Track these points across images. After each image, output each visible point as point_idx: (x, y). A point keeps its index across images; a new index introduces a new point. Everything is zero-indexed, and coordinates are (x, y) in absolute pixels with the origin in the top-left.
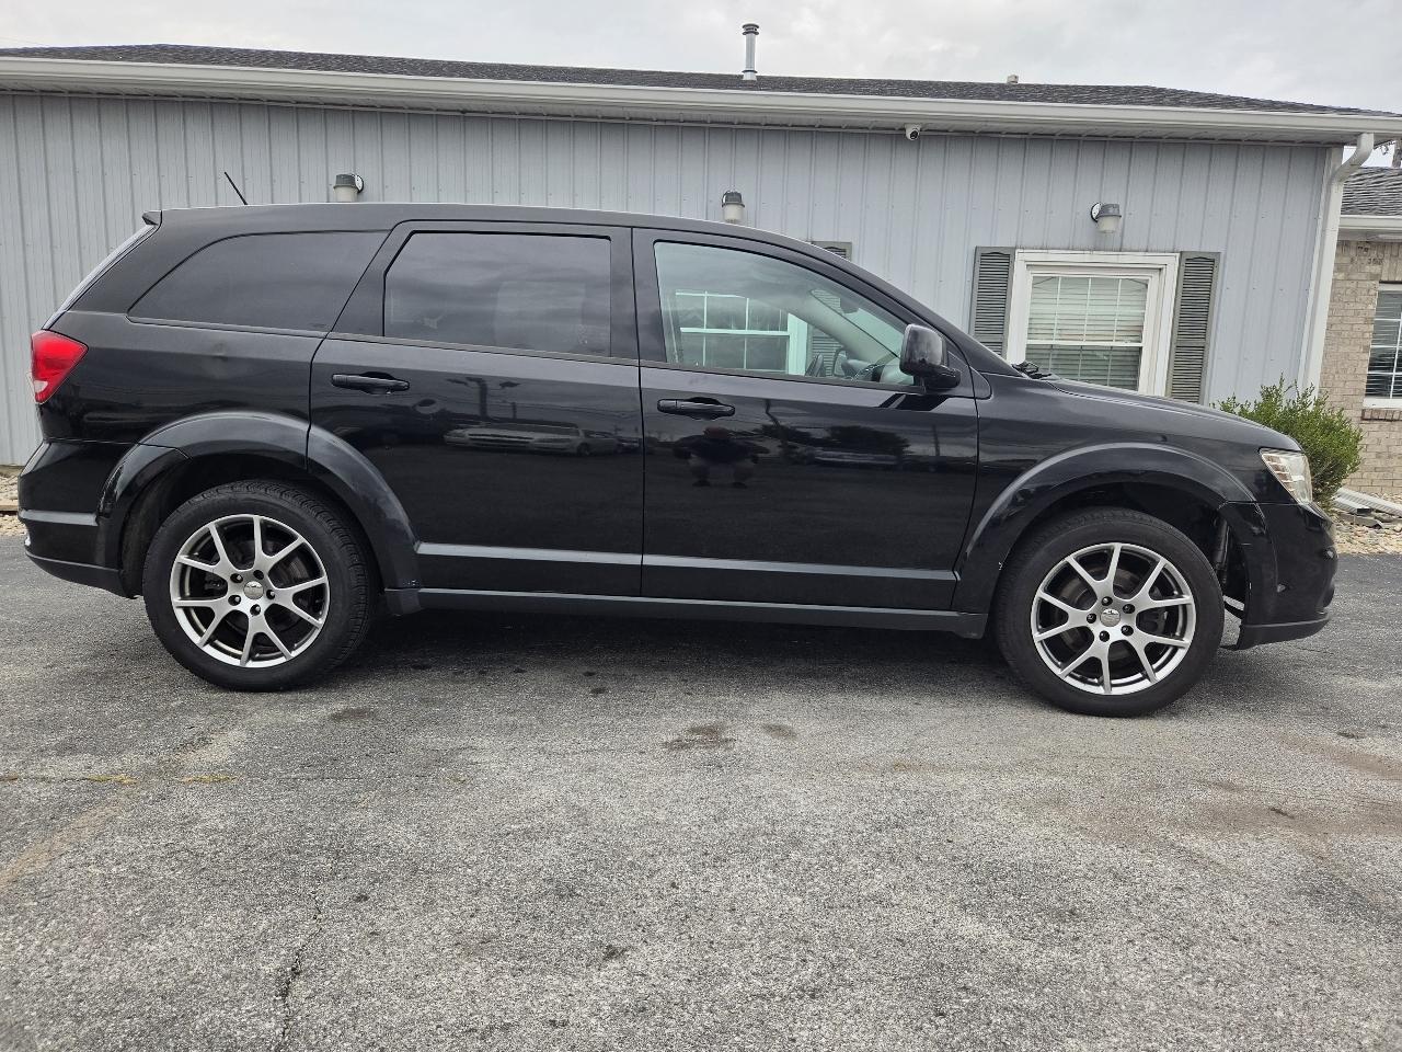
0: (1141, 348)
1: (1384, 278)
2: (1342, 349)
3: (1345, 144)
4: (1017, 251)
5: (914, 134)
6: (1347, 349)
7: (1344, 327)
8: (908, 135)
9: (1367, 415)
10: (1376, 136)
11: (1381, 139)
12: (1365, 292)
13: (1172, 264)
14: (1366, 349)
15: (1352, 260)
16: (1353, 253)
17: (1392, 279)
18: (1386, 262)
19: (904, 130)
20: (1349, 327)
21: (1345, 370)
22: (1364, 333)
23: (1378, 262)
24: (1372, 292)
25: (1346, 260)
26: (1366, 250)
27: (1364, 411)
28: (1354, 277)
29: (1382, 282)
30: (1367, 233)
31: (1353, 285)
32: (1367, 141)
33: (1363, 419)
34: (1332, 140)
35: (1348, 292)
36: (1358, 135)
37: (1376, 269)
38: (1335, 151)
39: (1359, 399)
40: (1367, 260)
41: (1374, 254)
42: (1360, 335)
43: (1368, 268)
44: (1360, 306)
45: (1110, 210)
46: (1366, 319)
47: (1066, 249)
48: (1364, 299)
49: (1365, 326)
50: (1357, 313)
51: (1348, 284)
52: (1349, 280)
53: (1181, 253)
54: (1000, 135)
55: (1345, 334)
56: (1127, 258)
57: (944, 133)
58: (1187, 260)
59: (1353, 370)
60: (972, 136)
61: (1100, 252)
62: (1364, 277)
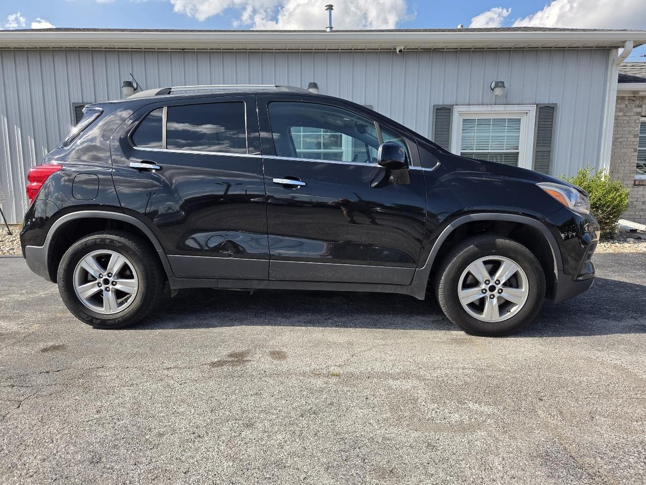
0: (518, 153)
1: (643, 114)
2: (622, 151)
3: (619, 47)
4: (454, 106)
5: (400, 51)
6: (625, 151)
7: (623, 139)
8: (398, 52)
9: (637, 183)
10: (634, 41)
11: (636, 44)
12: (634, 121)
13: (533, 111)
14: (635, 150)
15: (626, 106)
16: (627, 102)
18: (644, 106)
19: (396, 49)
21: (625, 161)
23: (640, 106)
24: (637, 121)
25: (623, 106)
26: (634, 100)
27: (635, 181)
28: (627, 114)
29: (642, 116)
30: (634, 92)
31: (628, 118)
32: (630, 45)
33: (635, 185)
34: (612, 46)
35: (625, 122)
36: (625, 42)
37: (639, 110)
38: (614, 51)
39: (632, 175)
40: (634, 106)
41: (637, 103)
42: (632, 143)
43: (635, 110)
44: (631, 129)
45: (500, 84)
46: (635, 135)
47: (479, 105)
48: (633, 125)
49: (634, 139)
50: (630, 132)
51: (625, 118)
52: (625, 116)
53: (537, 105)
54: (444, 50)
55: (624, 143)
56: (510, 108)
57: (416, 50)
58: (540, 108)
59: (629, 160)
60: (430, 51)
61: (496, 106)
62: (633, 114)
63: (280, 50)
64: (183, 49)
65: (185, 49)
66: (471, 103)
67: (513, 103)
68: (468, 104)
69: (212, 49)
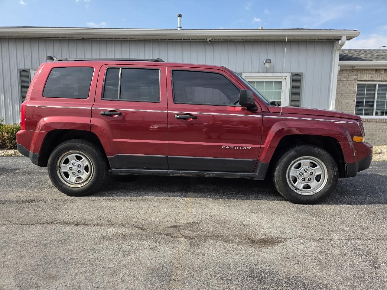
0: (281, 101)
1: (358, 80)
2: (346, 101)
3: (339, 40)
4: (242, 74)
5: (210, 41)
6: (348, 101)
7: (346, 94)
8: (208, 41)
10: (347, 37)
11: (348, 38)
12: (353, 84)
13: (289, 77)
14: (354, 101)
15: (348, 75)
16: (348, 73)
17: (361, 80)
18: (359, 75)
19: (207, 40)
20: (348, 94)
21: (347, 107)
22: (353, 96)
23: (357, 75)
24: (355, 84)
25: (346, 75)
26: (352, 71)
28: (349, 80)
29: (358, 81)
30: (353, 66)
31: (349, 82)
32: (344, 38)
34: (335, 39)
35: (348, 84)
36: (341, 37)
37: (356, 77)
38: (337, 42)
40: (353, 74)
41: (355, 73)
42: (352, 97)
43: (353, 77)
44: (351, 88)
45: (268, 61)
46: (353, 92)
47: (257, 73)
48: (353, 86)
49: (353, 94)
50: (351, 90)
51: (347, 82)
52: (347, 80)
53: (291, 73)
54: (236, 41)
55: (347, 96)
56: (275, 75)
57: (219, 41)
58: (293, 75)
59: (350, 107)
60: (228, 41)
61: (267, 74)
62: (352, 79)
63: (140, 39)
64: (83, 38)
65: (84, 38)
66: (252, 72)
67: (277, 72)
68: (250, 72)
69: (100, 38)
